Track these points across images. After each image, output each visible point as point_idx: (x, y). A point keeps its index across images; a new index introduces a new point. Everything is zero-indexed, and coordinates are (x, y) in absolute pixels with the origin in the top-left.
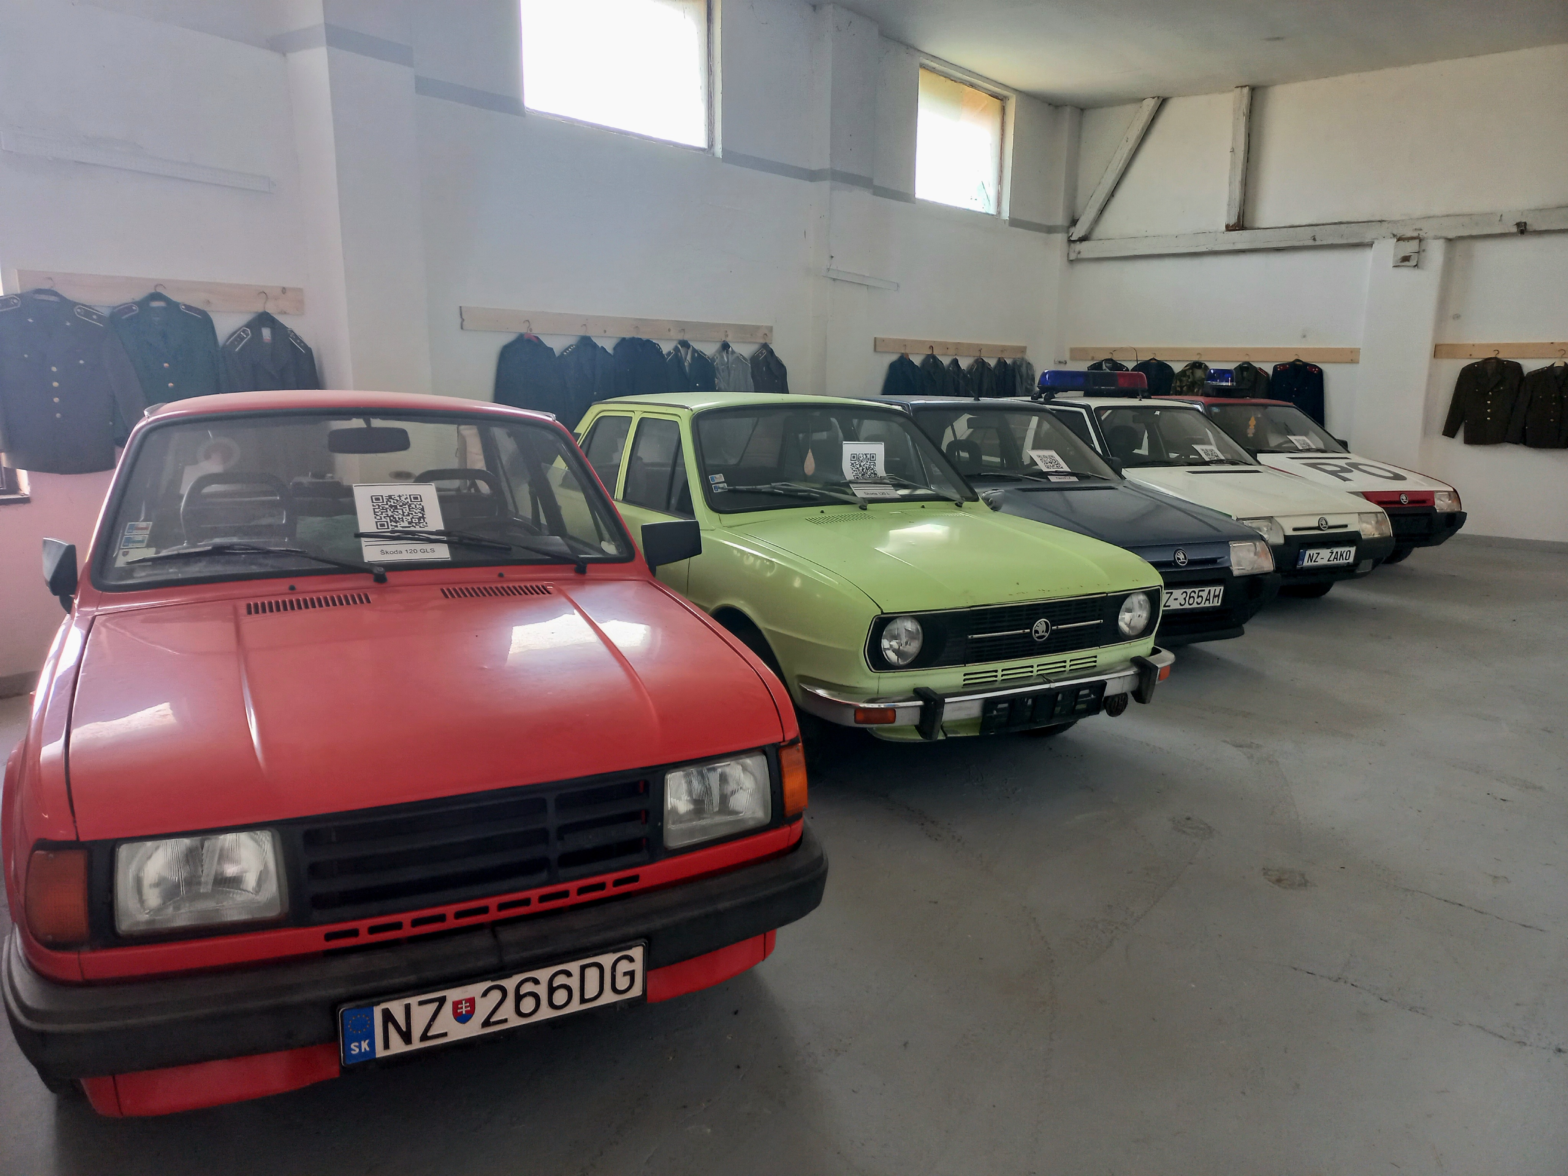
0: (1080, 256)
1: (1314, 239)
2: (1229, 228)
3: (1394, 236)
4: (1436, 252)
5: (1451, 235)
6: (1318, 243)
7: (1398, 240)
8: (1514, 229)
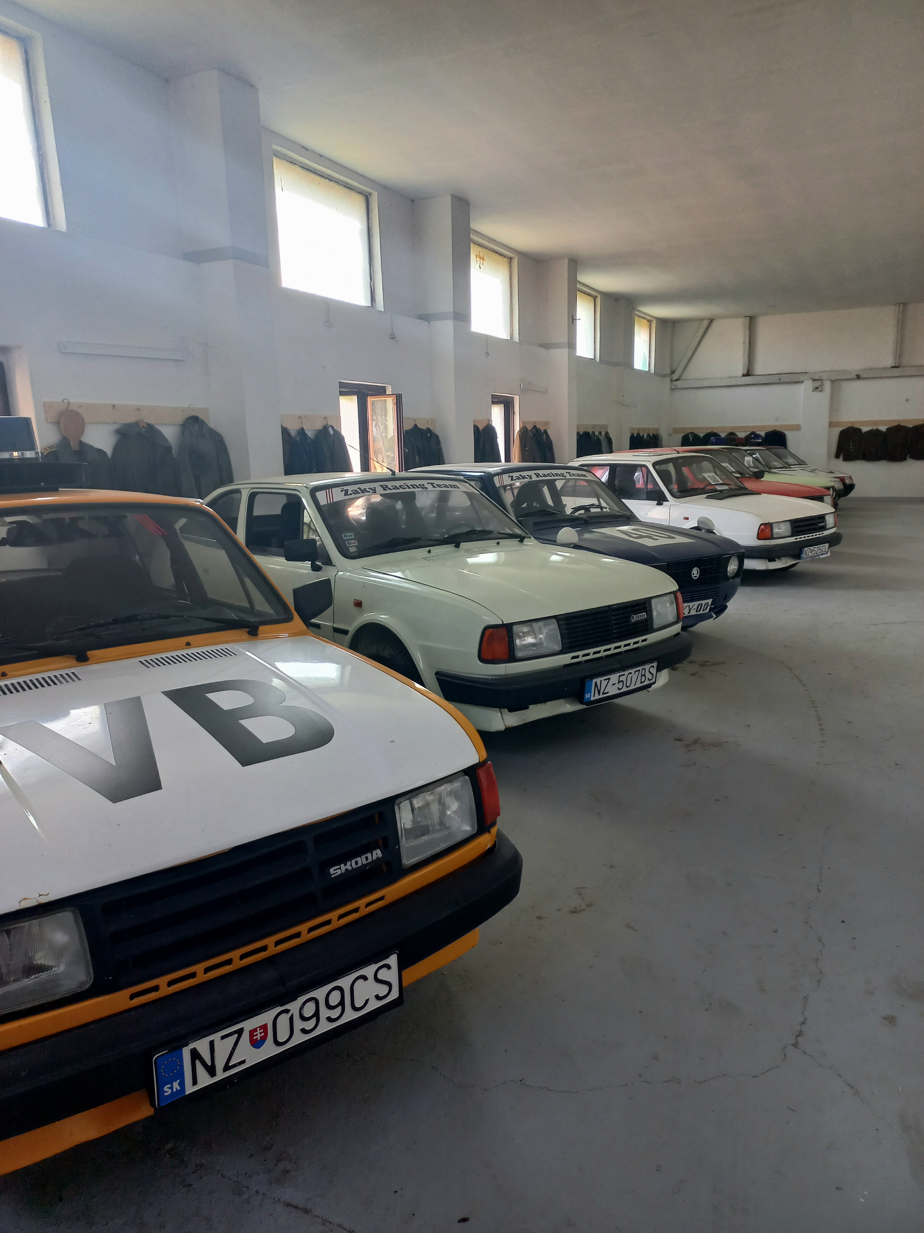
0: (677, 387)
1: (780, 380)
2: (744, 375)
3: (812, 379)
4: (827, 385)
5: (833, 378)
6: (782, 381)
7: (813, 381)
8: (855, 377)
